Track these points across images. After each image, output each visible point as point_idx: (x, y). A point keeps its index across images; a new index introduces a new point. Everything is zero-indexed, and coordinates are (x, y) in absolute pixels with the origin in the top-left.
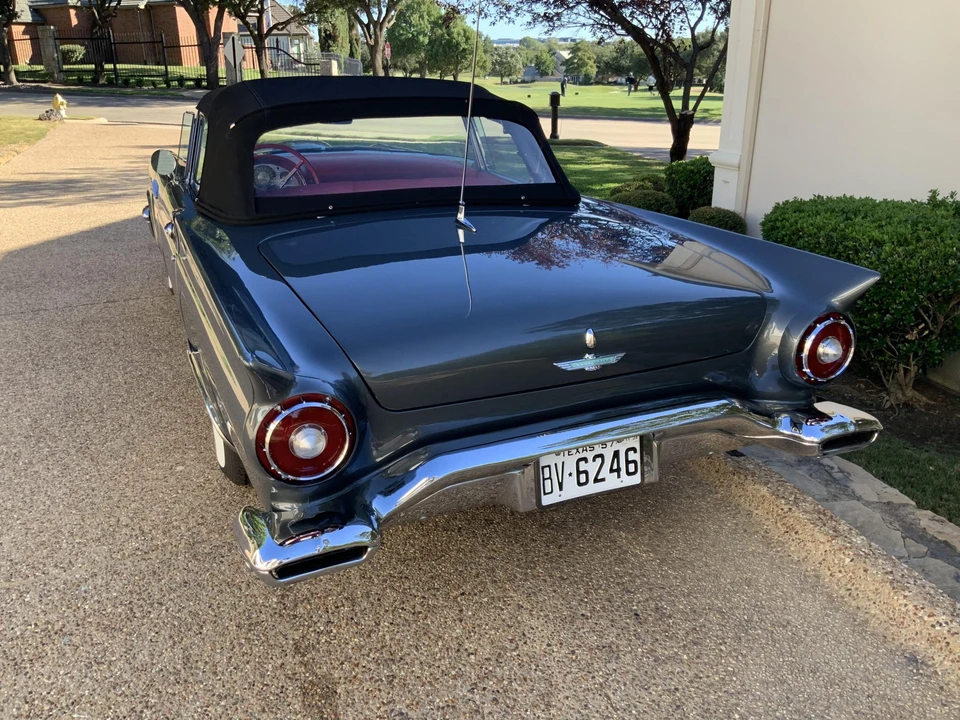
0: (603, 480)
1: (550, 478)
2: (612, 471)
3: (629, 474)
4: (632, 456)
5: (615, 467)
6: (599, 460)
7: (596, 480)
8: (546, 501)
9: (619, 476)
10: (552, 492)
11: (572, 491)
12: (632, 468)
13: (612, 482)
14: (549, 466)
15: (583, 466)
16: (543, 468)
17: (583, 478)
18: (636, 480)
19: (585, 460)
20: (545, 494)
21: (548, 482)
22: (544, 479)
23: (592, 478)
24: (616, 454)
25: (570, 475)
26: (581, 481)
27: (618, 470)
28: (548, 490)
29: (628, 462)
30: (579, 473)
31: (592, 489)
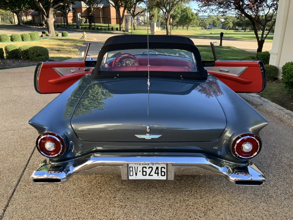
0: (152, 175)
1: (132, 171)
2: (155, 173)
3: (162, 175)
4: (163, 170)
5: (157, 172)
6: (151, 169)
7: (149, 175)
8: (130, 178)
9: (158, 175)
10: (133, 175)
11: (140, 177)
12: (163, 174)
13: (155, 177)
14: (132, 167)
15: (144, 169)
16: (130, 167)
17: (144, 173)
18: (164, 178)
19: (146, 168)
20: (130, 176)
21: (131, 172)
22: (130, 171)
23: (148, 174)
24: (157, 168)
25: (140, 171)
26: (144, 174)
27: (158, 173)
28: (131, 174)
29: (161, 172)
30: (143, 171)
31: (147, 177)
